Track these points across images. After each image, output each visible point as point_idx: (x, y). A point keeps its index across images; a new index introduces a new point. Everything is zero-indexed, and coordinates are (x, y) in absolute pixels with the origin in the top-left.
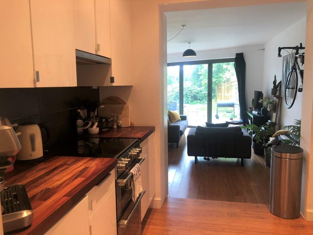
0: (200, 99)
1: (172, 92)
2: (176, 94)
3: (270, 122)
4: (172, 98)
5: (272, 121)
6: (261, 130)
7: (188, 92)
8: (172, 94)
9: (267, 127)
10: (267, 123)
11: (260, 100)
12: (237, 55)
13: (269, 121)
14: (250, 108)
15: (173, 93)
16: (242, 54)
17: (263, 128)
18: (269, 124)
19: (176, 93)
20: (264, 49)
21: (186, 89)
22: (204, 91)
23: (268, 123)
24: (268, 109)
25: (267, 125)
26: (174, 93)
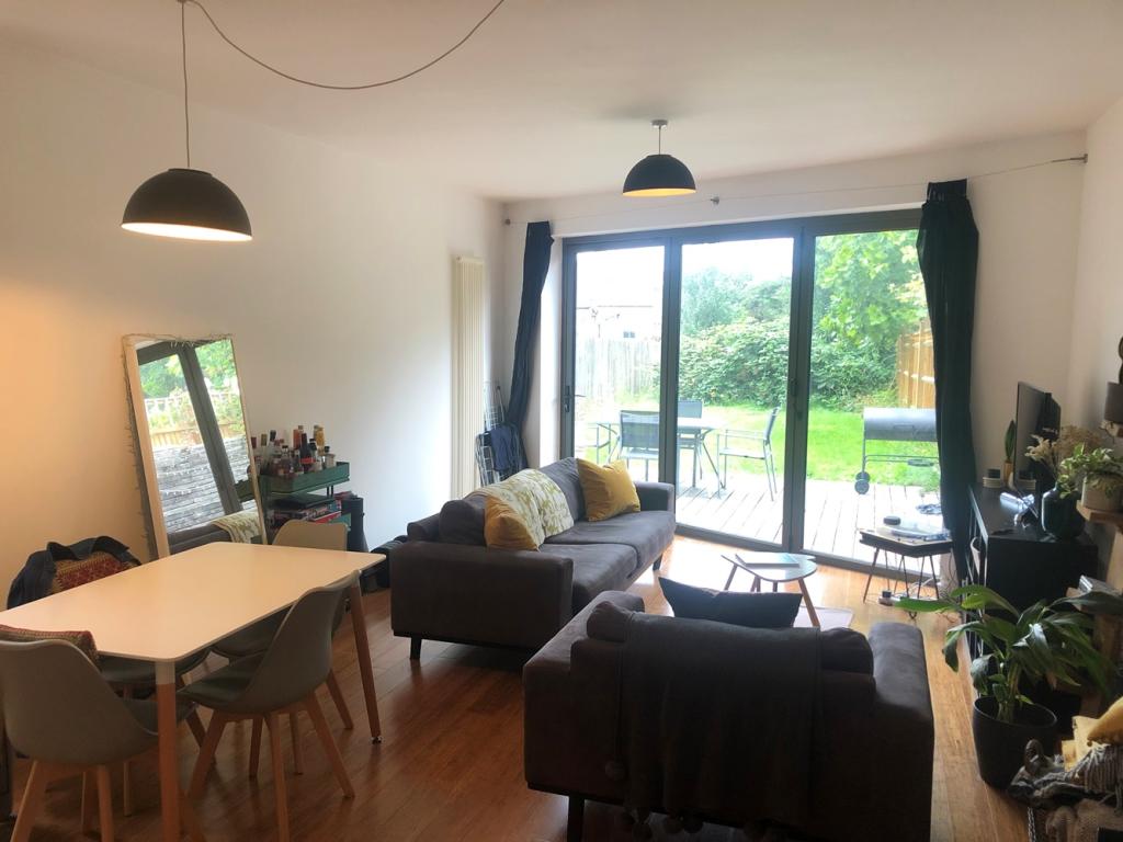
0: (825, 388)
1: (714, 356)
2: (727, 367)
3: (1092, 595)
4: (712, 383)
5: (1102, 588)
6: (1022, 643)
7: (778, 361)
8: (712, 364)
9: (1063, 626)
10: (1071, 590)
11: (1036, 444)
12: (935, 189)
13: (1086, 583)
14: (994, 474)
15: (717, 361)
16: (960, 186)
17: (1037, 629)
18: (1083, 606)
19: (729, 360)
20: (1084, 158)
21: (770, 347)
22: (846, 358)
23: (1074, 596)
24: (1082, 508)
25: (1069, 608)
26: (720, 361)
